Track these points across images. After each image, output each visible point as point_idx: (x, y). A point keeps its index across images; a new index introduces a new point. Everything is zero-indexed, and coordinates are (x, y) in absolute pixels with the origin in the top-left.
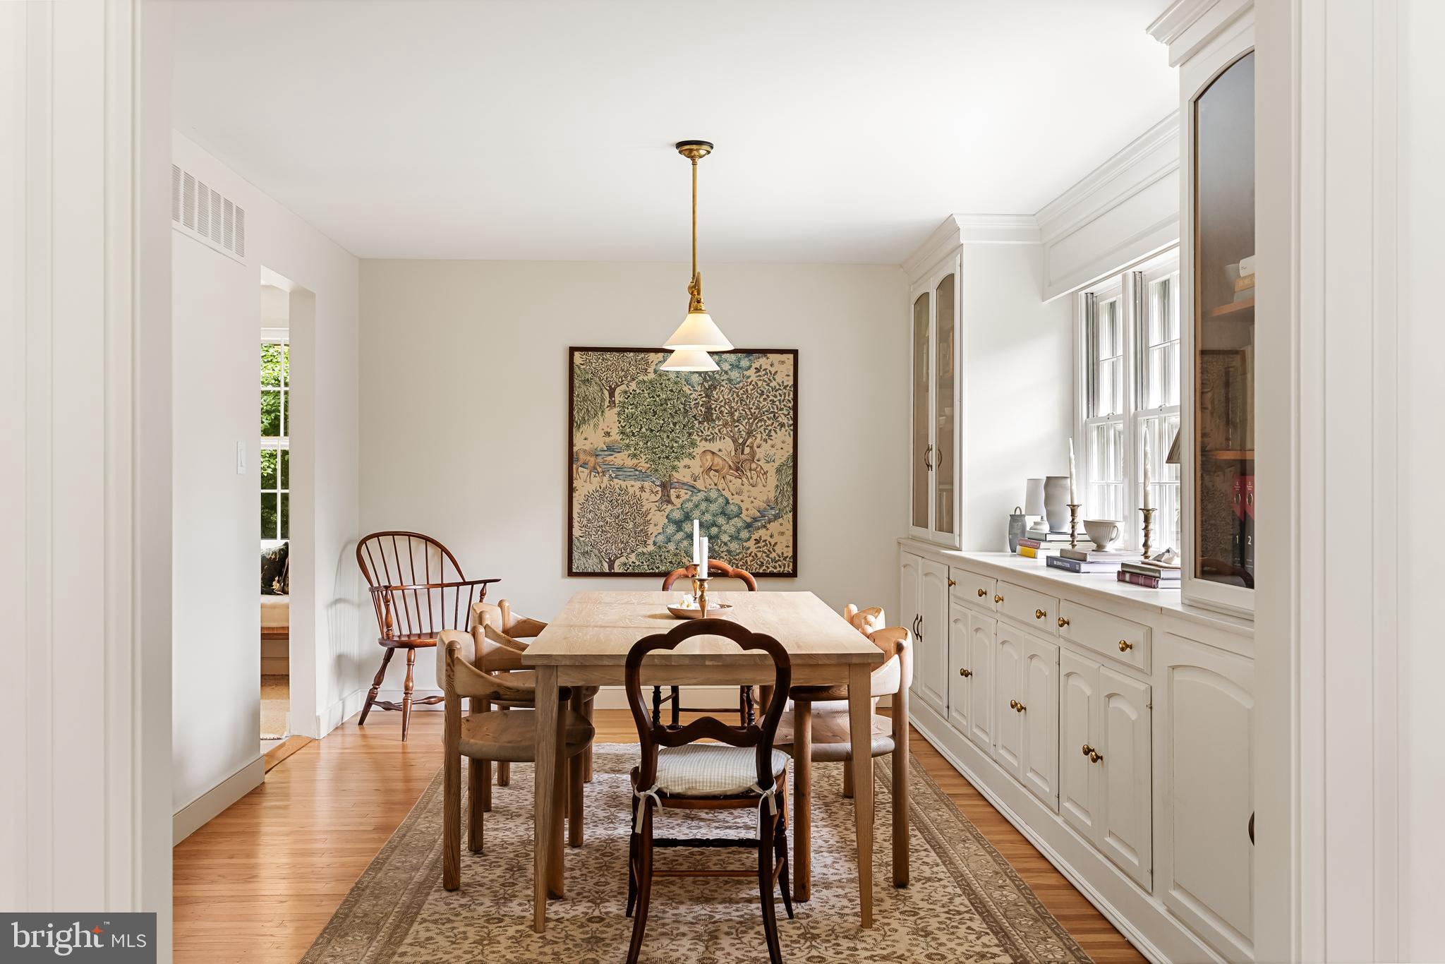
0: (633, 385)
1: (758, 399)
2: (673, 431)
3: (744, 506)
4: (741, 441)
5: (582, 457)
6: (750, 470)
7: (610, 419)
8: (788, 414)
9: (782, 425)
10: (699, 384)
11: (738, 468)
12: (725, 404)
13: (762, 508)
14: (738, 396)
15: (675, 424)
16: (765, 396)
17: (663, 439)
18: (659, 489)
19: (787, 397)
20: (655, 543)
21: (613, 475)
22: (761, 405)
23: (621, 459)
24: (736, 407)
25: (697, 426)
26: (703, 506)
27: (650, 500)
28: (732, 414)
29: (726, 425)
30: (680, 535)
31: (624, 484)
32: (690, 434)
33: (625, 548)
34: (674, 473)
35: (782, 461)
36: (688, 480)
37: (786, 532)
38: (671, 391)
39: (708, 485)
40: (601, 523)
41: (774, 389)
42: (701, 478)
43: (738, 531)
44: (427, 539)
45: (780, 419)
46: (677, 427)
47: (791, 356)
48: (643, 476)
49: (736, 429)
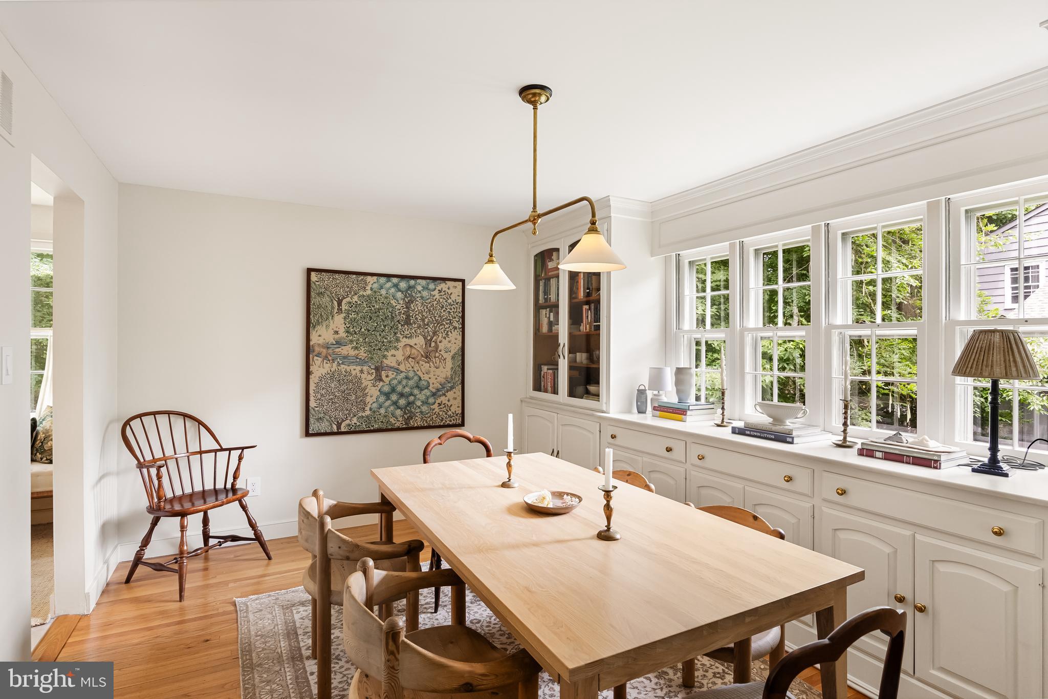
0: (356, 298)
1: (440, 310)
2: (383, 331)
3: (431, 381)
4: (429, 338)
5: (317, 349)
6: (435, 357)
7: (338, 322)
8: (459, 321)
9: (455, 328)
10: (402, 299)
11: (427, 356)
12: (419, 313)
13: (443, 382)
14: (427, 308)
15: (385, 326)
16: (444, 309)
17: (376, 336)
18: (374, 371)
19: (458, 310)
20: (371, 409)
21: (341, 362)
22: (442, 315)
23: (347, 350)
24: (426, 316)
25: (400, 327)
26: (404, 382)
27: (367, 379)
28: (423, 320)
29: (419, 327)
30: (388, 403)
31: (348, 369)
32: (395, 333)
33: (349, 414)
34: (384, 360)
35: (455, 351)
36: (394, 364)
37: (458, 398)
38: (383, 303)
39: (407, 368)
40: (331, 397)
41: (450, 304)
42: (403, 363)
43: (427, 398)
44: (185, 416)
45: (454, 324)
46: (387, 328)
47: (460, 283)
48: (362, 362)
49: (426, 330)
